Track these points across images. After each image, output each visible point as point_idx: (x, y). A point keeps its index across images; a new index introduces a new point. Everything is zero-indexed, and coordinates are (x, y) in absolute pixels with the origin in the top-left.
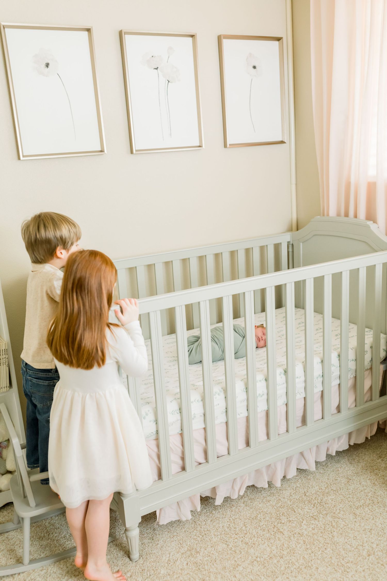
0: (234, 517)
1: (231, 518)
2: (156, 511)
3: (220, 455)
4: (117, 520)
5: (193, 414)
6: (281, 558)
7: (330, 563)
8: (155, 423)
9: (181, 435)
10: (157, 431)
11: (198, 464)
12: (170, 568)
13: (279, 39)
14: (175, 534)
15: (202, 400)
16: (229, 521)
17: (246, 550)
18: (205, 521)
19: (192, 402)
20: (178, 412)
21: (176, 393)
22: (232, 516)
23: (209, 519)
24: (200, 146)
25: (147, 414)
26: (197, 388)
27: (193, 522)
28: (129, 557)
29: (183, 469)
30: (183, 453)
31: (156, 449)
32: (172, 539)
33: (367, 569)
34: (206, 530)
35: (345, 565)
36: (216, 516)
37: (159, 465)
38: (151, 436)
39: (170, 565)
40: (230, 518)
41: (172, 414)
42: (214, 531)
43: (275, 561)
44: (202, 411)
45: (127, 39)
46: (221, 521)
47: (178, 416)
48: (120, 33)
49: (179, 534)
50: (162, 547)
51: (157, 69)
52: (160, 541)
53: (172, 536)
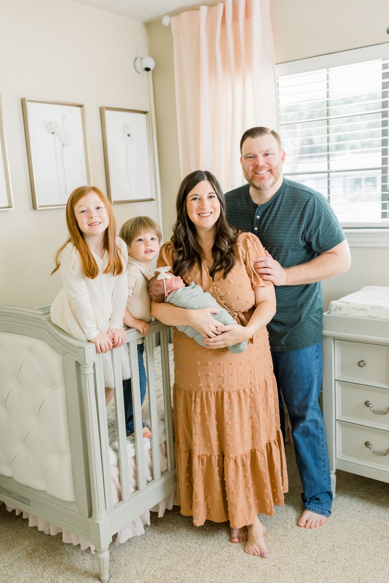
3: (162, 472)
6: (230, 546)
7: (268, 540)
11: (147, 482)
12: (142, 578)
13: (146, 113)
17: (199, 548)
18: (153, 535)
27: (142, 539)
29: (137, 488)
32: (131, 556)
33: (296, 536)
34: (157, 542)
35: (280, 538)
37: (120, 487)
39: (141, 576)
40: (173, 529)
42: (164, 541)
43: (227, 550)
48: (22, 100)
49: (135, 551)
50: (125, 565)
51: (53, 133)
52: (121, 561)
53: (129, 554)
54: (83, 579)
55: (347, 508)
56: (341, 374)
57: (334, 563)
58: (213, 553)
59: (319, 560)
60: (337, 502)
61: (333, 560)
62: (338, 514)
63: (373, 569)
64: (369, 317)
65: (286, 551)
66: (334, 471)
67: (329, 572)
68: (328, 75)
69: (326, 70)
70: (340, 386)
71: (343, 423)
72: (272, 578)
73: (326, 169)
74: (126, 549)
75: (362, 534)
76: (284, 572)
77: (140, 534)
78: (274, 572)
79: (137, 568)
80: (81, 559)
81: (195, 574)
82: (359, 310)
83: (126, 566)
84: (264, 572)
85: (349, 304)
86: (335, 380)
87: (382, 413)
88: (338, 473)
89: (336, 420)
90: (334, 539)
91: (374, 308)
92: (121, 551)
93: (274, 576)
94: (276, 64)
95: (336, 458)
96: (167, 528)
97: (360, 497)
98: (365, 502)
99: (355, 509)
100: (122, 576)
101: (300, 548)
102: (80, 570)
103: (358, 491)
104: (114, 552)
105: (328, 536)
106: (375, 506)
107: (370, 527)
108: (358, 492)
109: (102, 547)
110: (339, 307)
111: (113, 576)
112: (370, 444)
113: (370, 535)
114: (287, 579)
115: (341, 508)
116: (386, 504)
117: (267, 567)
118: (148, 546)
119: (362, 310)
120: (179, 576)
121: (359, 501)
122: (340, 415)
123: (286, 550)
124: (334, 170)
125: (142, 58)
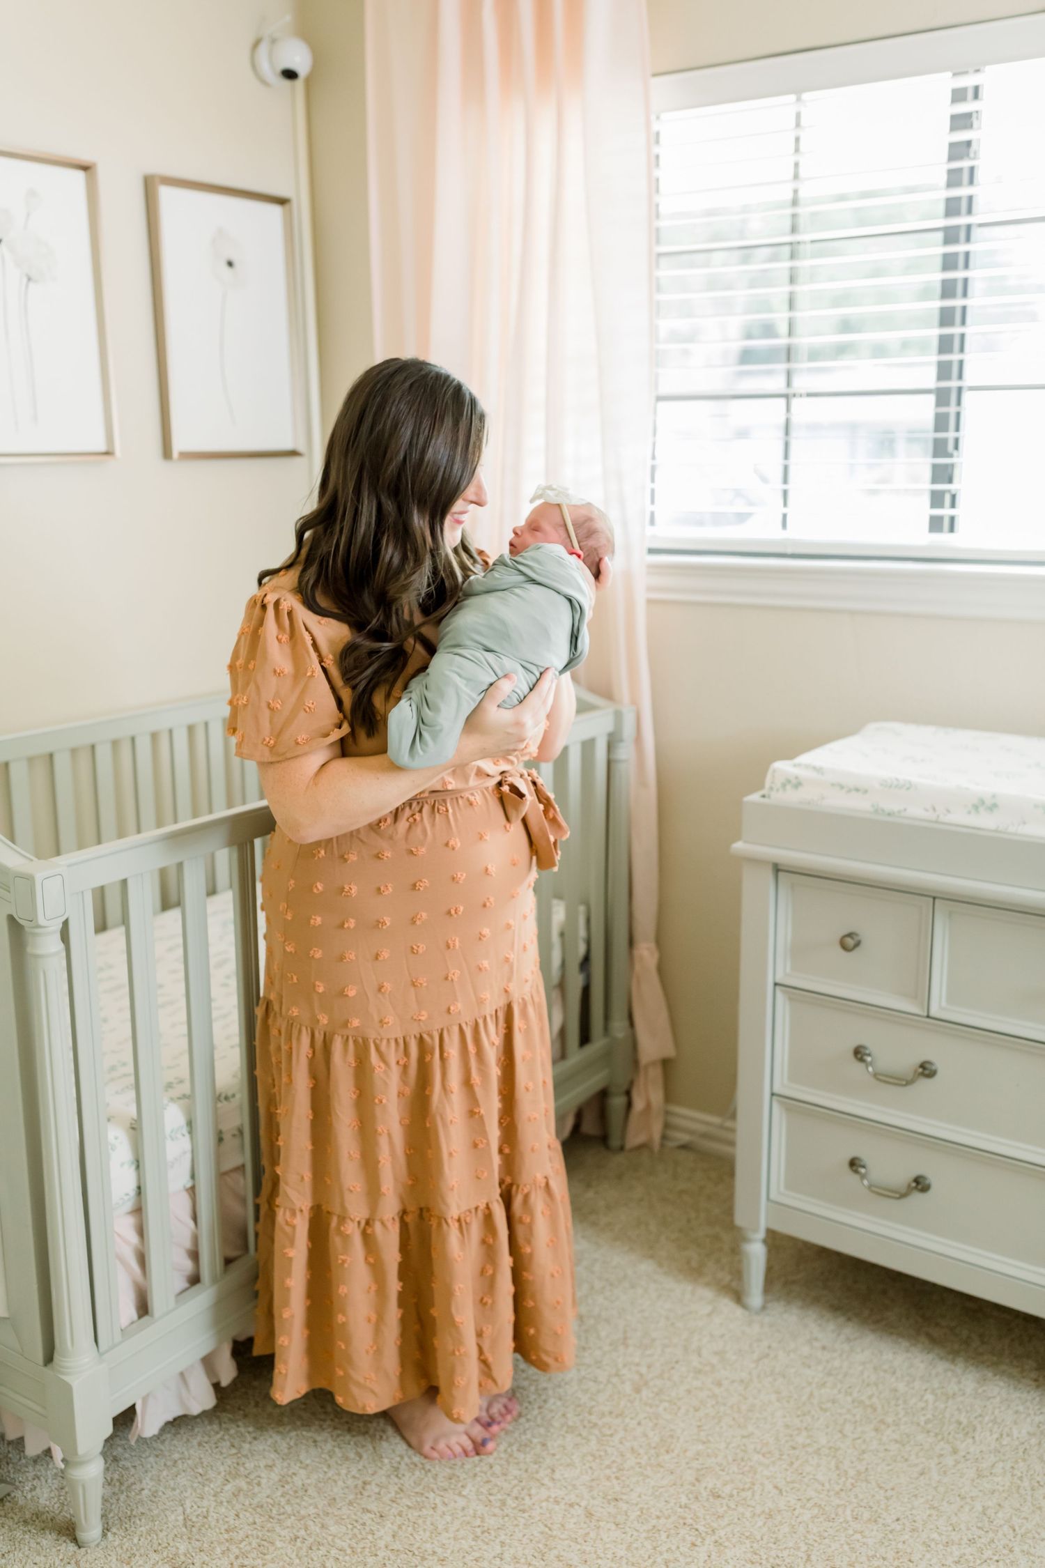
2: (133, 1405)
8: (134, 1167)
9: (193, 1190)
10: (139, 1188)
13: (282, 201)
14: (176, 1456)
20: (185, 1130)
24: (107, 453)
25: (114, 1148)
28: (75, 1540)
29: (196, 1279)
30: (196, 1238)
31: (134, 1239)
32: (175, 1469)
33: (645, 1418)
35: (600, 1423)
37: (142, 1281)
38: (123, 1203)
39: (194, 1529)
41: (172, 1139)
47: (185, 1143)
49: (186, 1453)
50: (154, 1494)
52: (144, 1482)
53: (169, 1463)
54: (27, 1536)
55: (791, 1336)
56: (793, 968)
57: (745, 1499)
58: (407, 1465)
59: (702, 1491)
60: (767, 1320)
61: (743, 1490)
63: (849, 1518)
64: (876, 810)
65: (614, 1462)
66: (761, 1235)
67: (729, 1525)
68: (798, 116)
69: (793, 97)
70: (787, 1000)
71: (792, 1104)
72: (567, 1542)
73: (780, 386)
74: (162, 1448)
75: (828, 1414)
76: (600, 1523)
77: (203, 1409)
78: (575, 1523)
79: (188, 1504)
80: (27, 1474)
81: (350, 1527)
82: (849, 791)
83: (153, 1499)
84: (546, 1526)
85: (822, 774)
86: (776, 984)
87: (899, 1082)
88: (775, 1241)
89: (772, 1095)
90: (751, 1428)
91: (891, 786)
92: (147, 1454)
93: (573, 1536)
94: (655, 75)
95: (768, 1199)
97: (831, 1306)
98: (841, 1320)
99: (813, 1341)
100: (141, 1529)
101: (653, 1451)
102: (21, 1509)
104: (127, 1455)
105: (734, 1419)
106: (869, 1333)
107: (851, 1394)
108: (826, 1292)
109: (81, 1450)
110: (794, 781)
111: (114, 1530)
112: (863, 1164)
113: (848, 1417)
114: (608, 1546)
115: (774, 1337)
117: (557, 1508)
119: (857, 790)
120: (302, 1533)
121: (825, 1319)
122: (786, 1081)
123: (613, 1458)
124: (803, 391)
125: (274, 41)
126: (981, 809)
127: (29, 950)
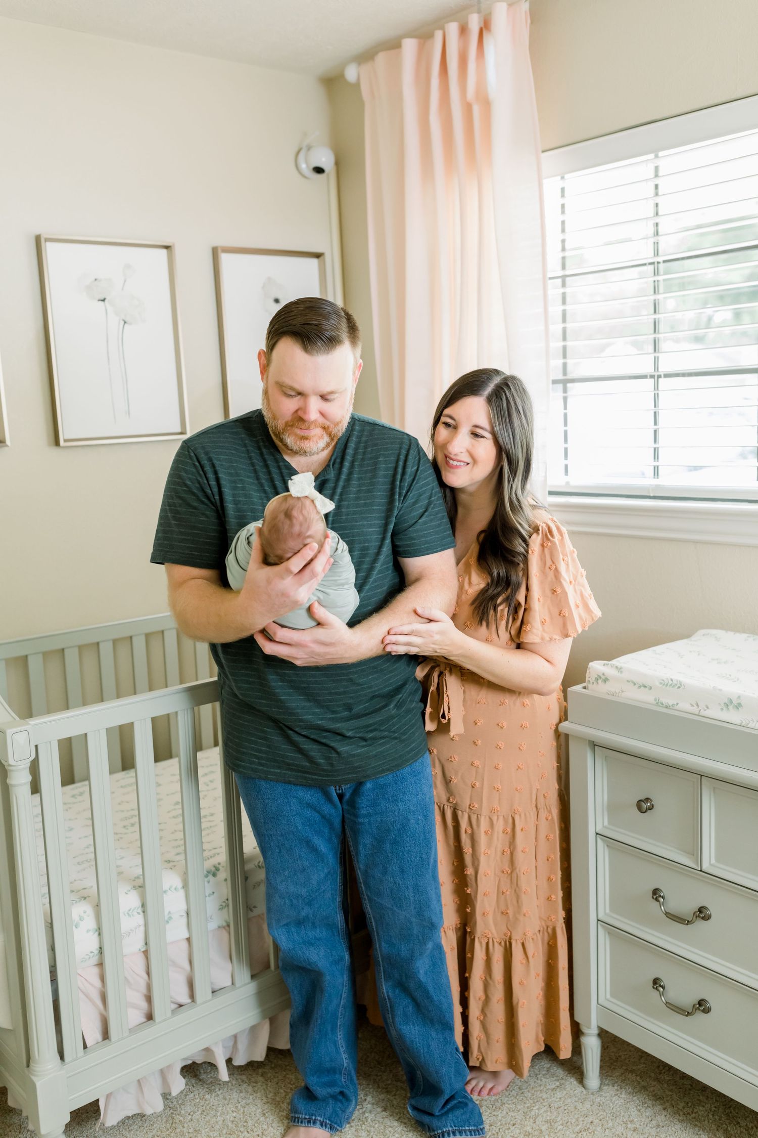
0: (244, 1101)
1: (240, 1104)
2: (98, 1100)
3: (217, 988)
4: (23, 1130)
5: (166, 913)
8: (97, 933)
9: (146, 953)
10: (101, 948)
11: (176, 1006)
13: (318, 256)
15: (183, 887)
16: (234, 1109)
18: (191, 1114)
19: (165, 892)
20: (140, 910)
21: (135, 878)
22: (240, 1101)
23: (198, 1111)
24: (181, 434)
25: (81, 919)
26: (175, 866)
29: (150, 1017)
30: (149, 987)
31: (98, 983)
36: (212, 1104)
37: (104, 1012)
38: (90, 958)
40: (237, 1105)
41: (130, 915)
42: (207, 1130)
44: (184, 907)
45: (51, 251)
46: (221, 1111)
47: (140, 919)
48: (38, 239)
51: (104, 300)
55: (613, 1116)
56: (609, 822)
60: (598, 1100)
62: (589, 1128)
64: (657, 703)
66: (595, 1031)
68: (657, 168)
69: (652, 156)
70: (606, 846)
71: (612, 930)
73: (650, 370)
77: (152, 1112)
82: (640, 687)
85: (621, 672)
87: (683, 922)
88: (603, 1034)
89: (598, 920)
91: (667, 685)
94: (543, 152)
95: (598, 1003)
96: (226, 1102)
97: (655, 1096)
98: (658, 1108)
99: (629, 1123)
103: (657, 1080)
106: (677, 1123)
108: (655, 1083)
110: (603, 677)
112: (662, 984)
115: (599, 1115)
116: (704, 1120)
118: (172, 1134)
119: (645, 687)
121: (646, 1105)
122: (608, 911)
124: (666, 373)
125: (309, 148)
126: (731, 707)
127: (8, 781)
